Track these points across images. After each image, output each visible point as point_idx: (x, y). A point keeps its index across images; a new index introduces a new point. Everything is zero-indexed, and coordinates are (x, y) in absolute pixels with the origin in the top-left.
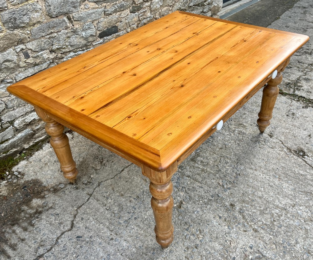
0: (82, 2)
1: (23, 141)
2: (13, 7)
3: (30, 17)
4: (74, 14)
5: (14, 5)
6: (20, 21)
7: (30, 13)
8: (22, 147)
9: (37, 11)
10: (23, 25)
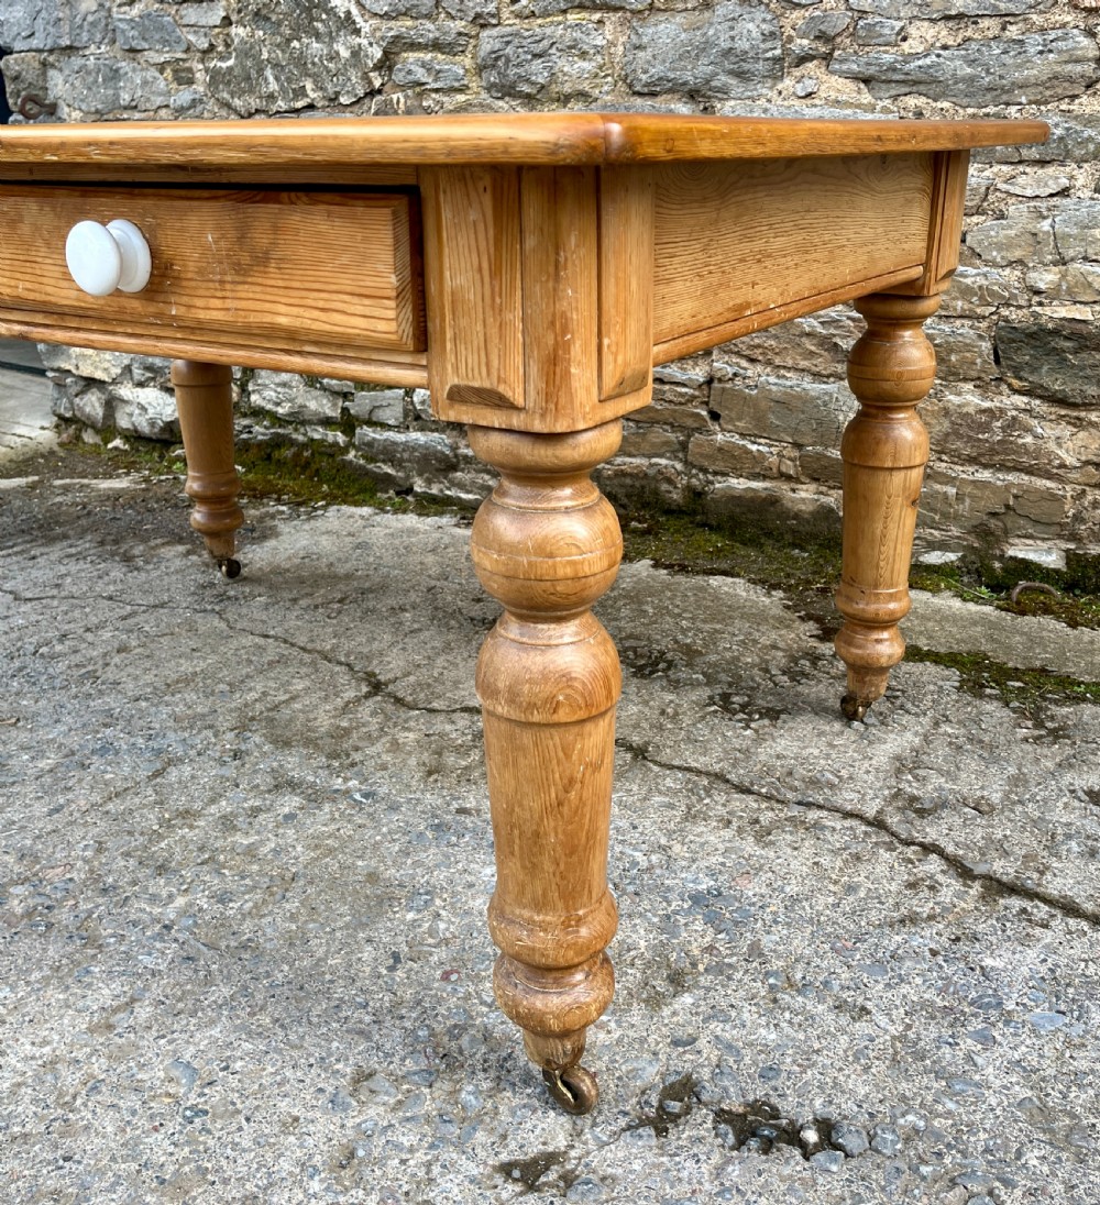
0: (790, 67)
1: (418, 463)
2: (517, 21)
3: (551, 68)
4: (732, 103)
5: (517, 16)
6: (521, 71)
7: (558, 54)
8: (408, 477)
9: (583, 55)
10: (526, 88)
